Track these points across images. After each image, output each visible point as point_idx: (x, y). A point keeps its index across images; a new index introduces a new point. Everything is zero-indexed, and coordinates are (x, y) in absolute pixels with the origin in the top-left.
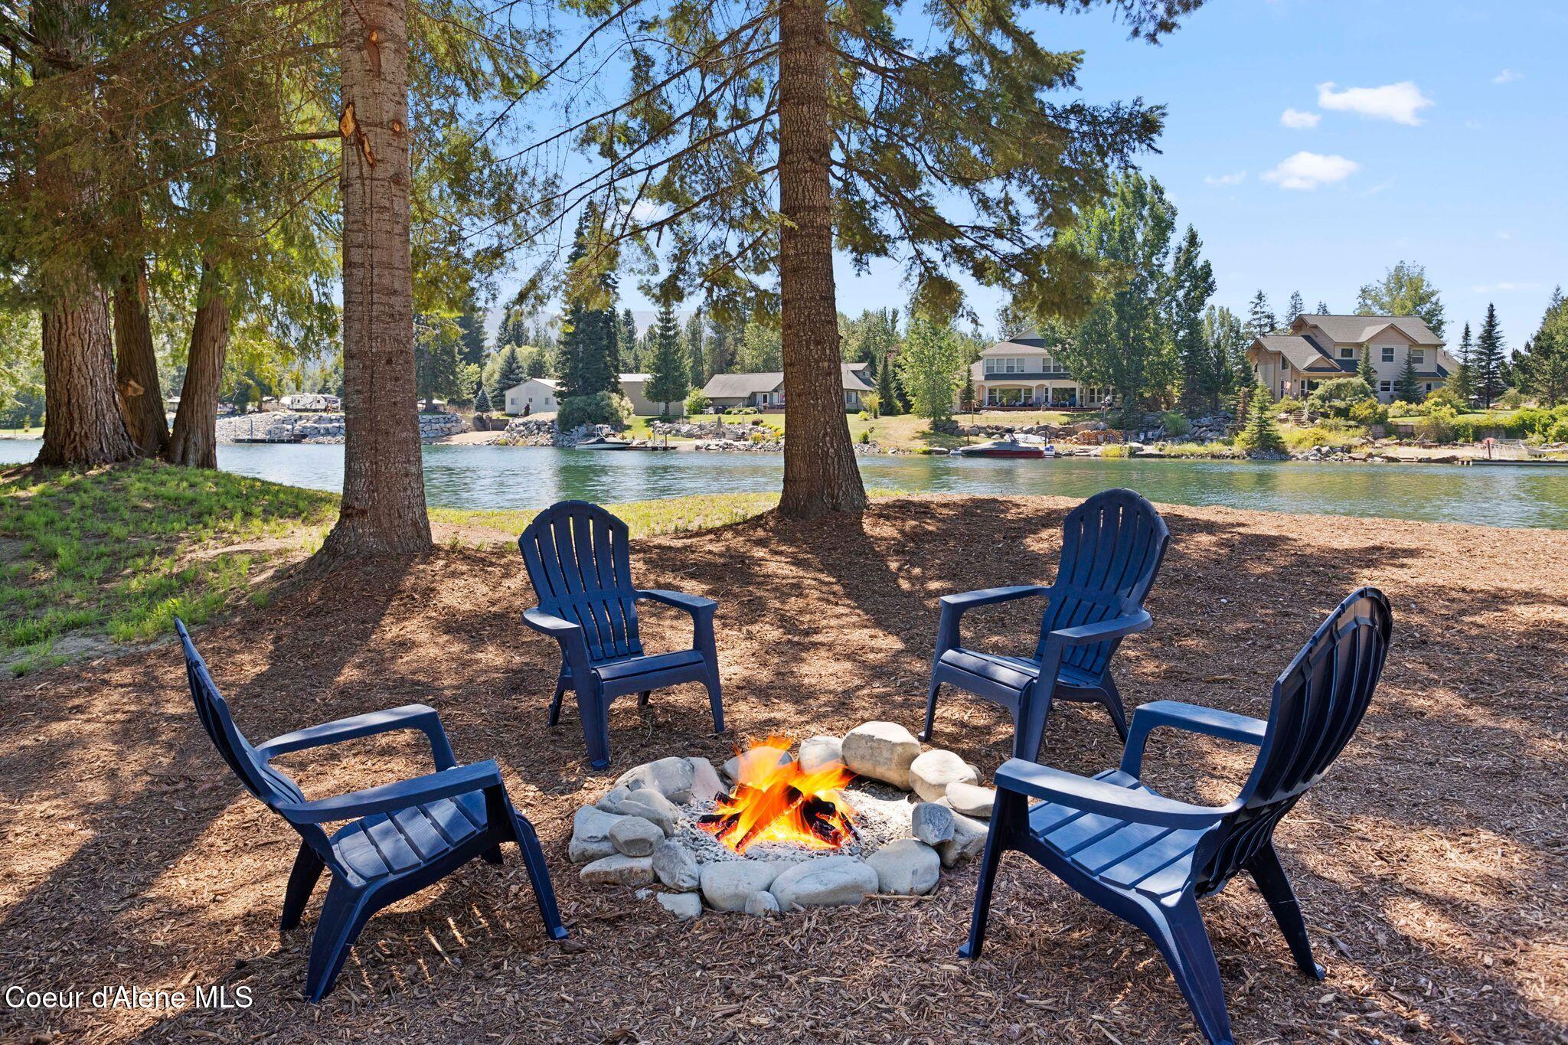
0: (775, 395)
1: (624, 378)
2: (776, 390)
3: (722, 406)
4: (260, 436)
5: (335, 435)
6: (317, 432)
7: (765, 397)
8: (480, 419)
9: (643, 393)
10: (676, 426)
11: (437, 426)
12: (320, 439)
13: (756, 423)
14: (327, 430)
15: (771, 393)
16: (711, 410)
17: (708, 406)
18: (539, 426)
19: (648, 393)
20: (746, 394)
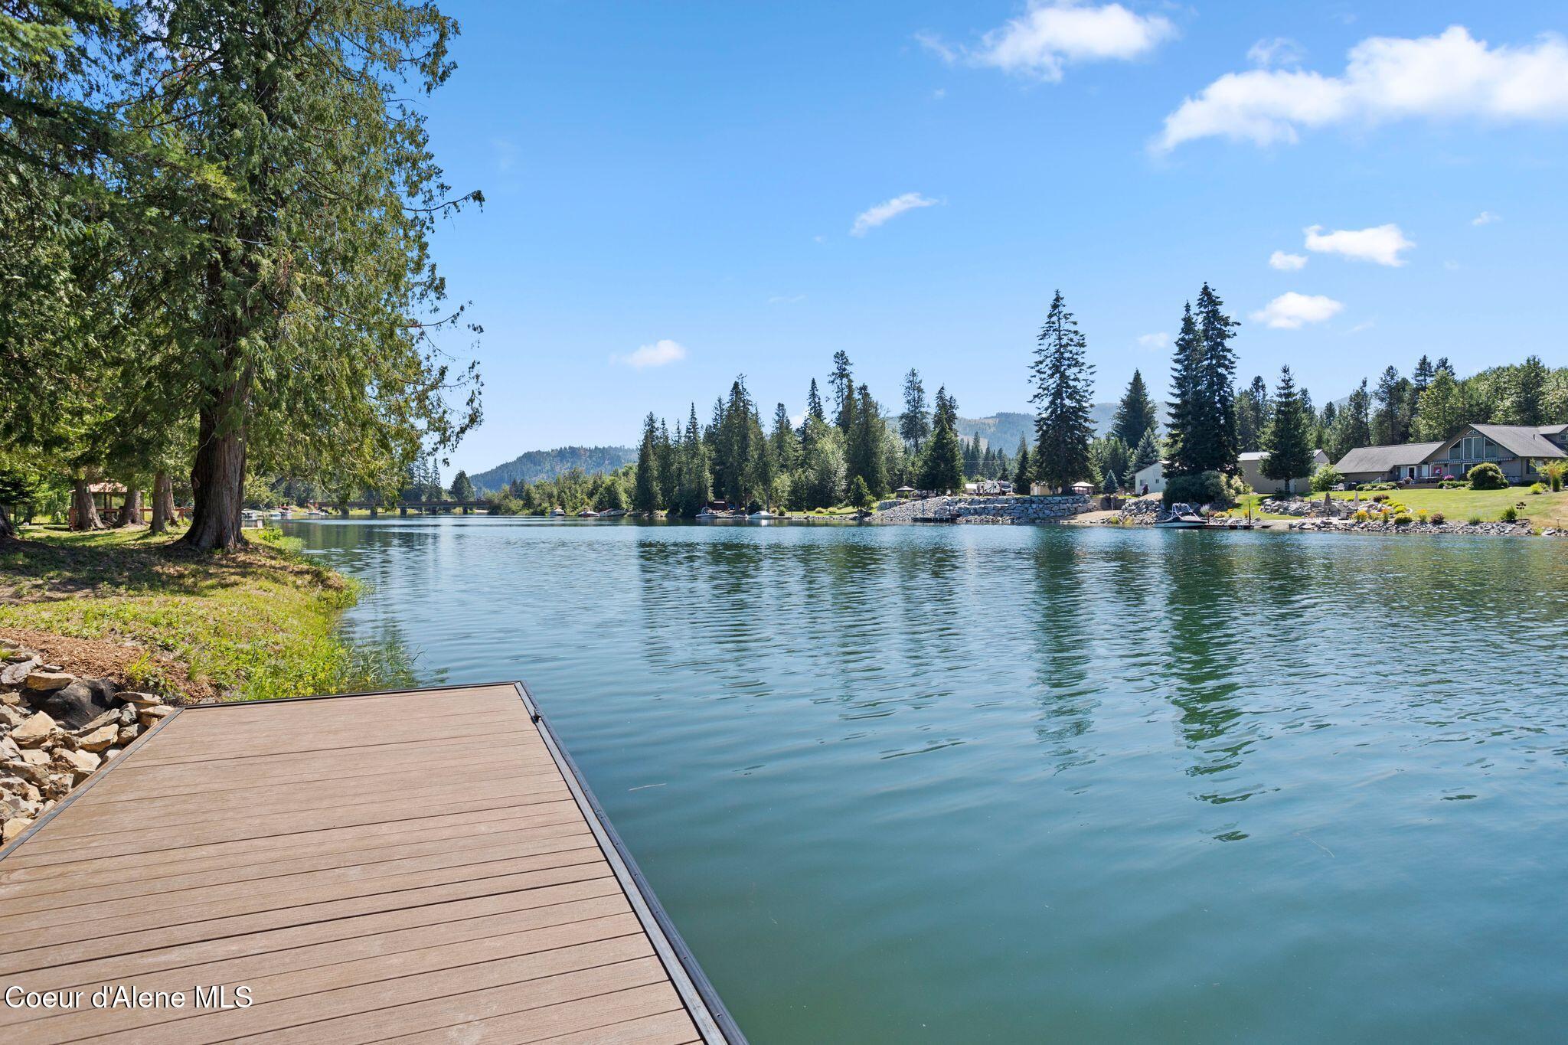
0: (1425, 468)
1: (1244, 457)
2: (1425, 462)
3: (1354, 482)
4: (931, 515)
5: (980, 515)
6: (968, 512)
7: (1412, 471)
8: (1108, 500)
9: (1259, 471)
10: (1286, 504)
11: (1065, 506)
12: (970, 518)
13: (1378, 500)
14: (975, 510)
15: (1419, 466)
16: (1341, 486)
17: (1338, 482)
18: (1148, 504)
19: (1264, 470)
20: (1387, 468)
